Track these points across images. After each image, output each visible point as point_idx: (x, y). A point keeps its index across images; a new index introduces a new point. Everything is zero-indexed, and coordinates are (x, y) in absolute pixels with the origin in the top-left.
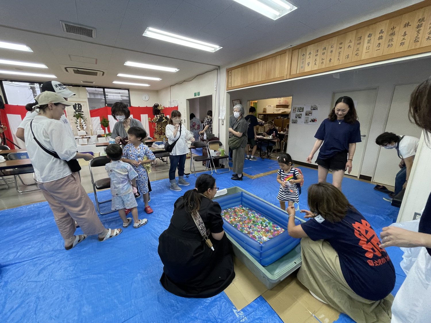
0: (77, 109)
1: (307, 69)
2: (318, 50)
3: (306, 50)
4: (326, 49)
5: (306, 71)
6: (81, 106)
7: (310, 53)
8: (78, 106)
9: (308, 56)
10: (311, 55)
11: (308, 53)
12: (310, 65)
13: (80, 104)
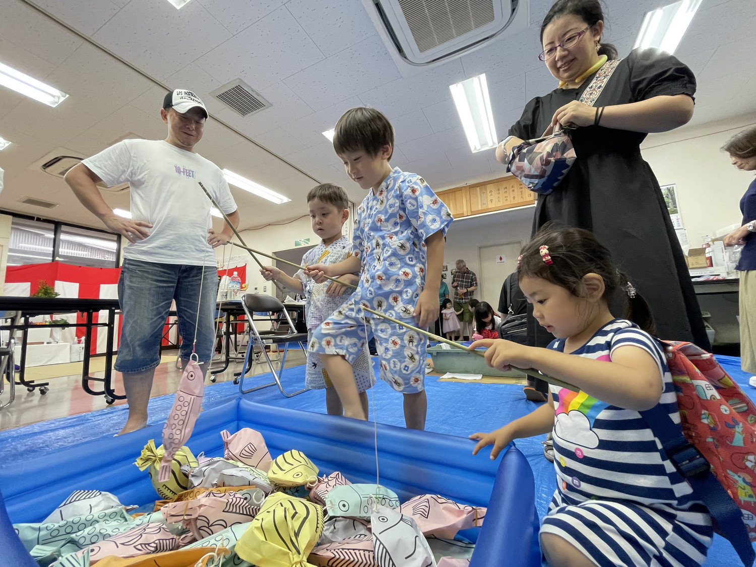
1: (490, 206)
2: (499, 189)
3: (486, 189)
4: (508, 188)
5: (490, 207)
7: (491, 191)
9: (489, 194)
10: (493, 193)
11: (488, 192)
12: (493, 202)
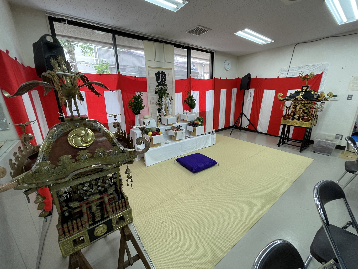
0: (160, 80)
6: (165, 76)
8: (162, 76)
13: (164, 73)
